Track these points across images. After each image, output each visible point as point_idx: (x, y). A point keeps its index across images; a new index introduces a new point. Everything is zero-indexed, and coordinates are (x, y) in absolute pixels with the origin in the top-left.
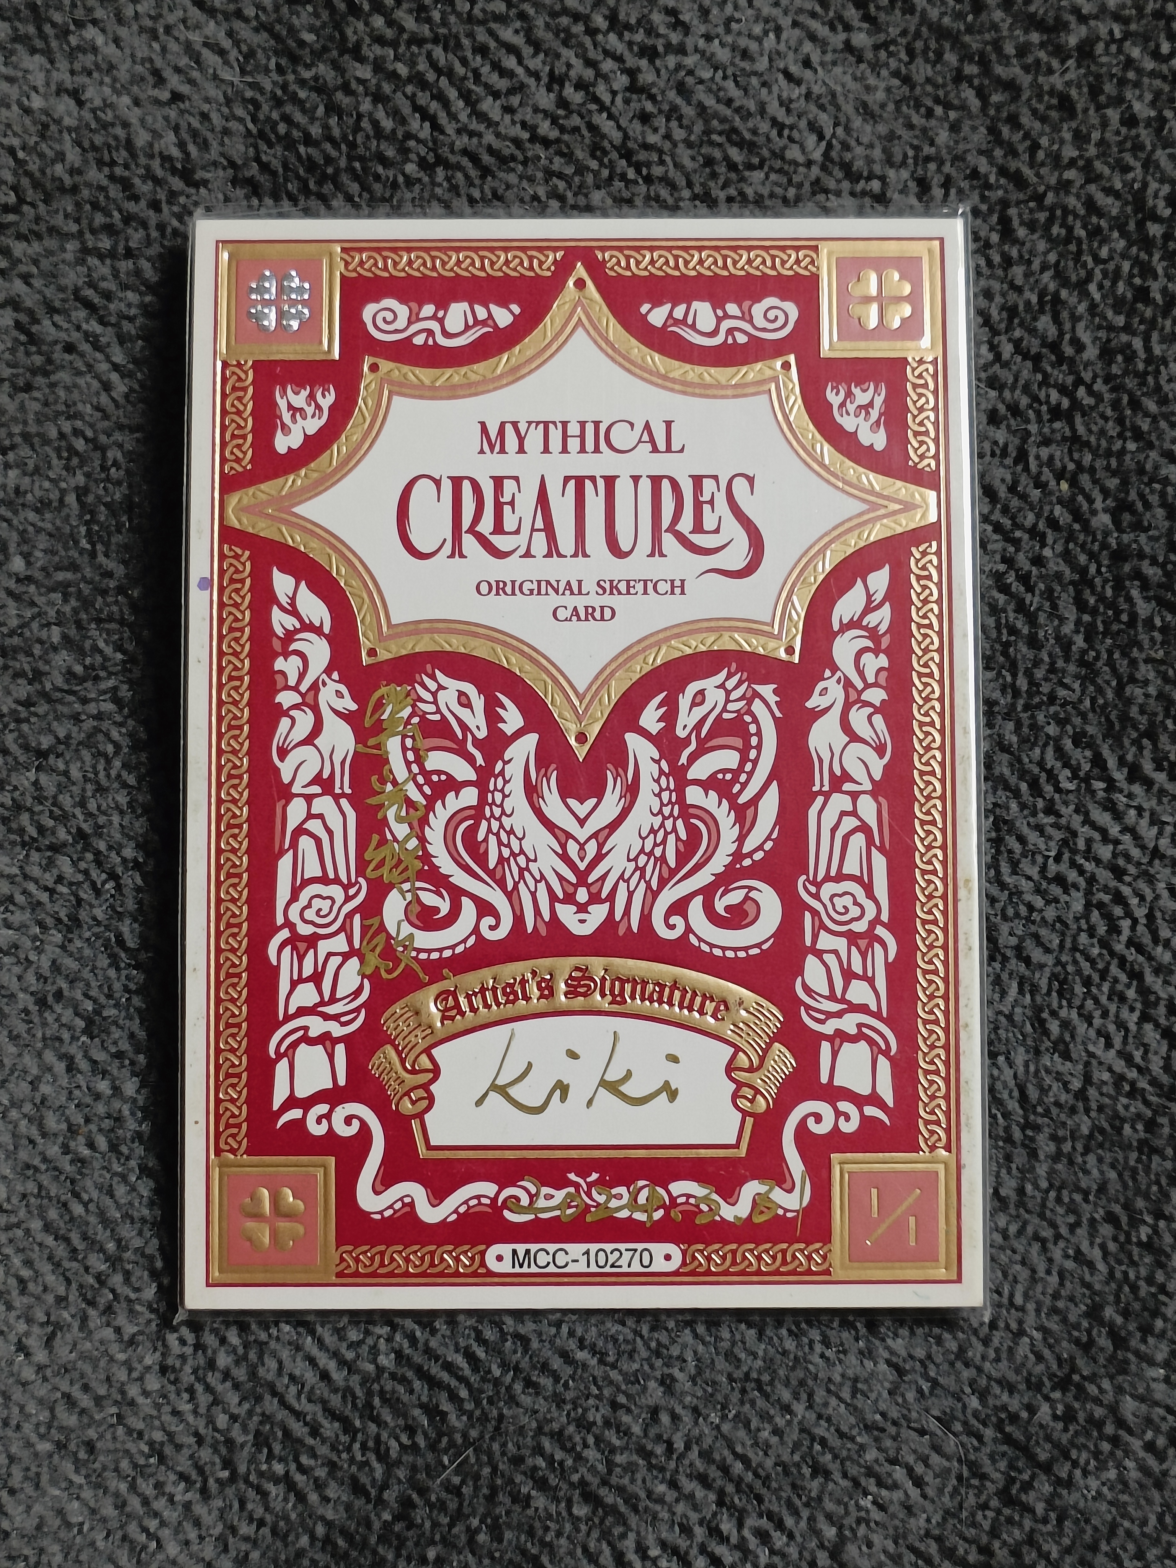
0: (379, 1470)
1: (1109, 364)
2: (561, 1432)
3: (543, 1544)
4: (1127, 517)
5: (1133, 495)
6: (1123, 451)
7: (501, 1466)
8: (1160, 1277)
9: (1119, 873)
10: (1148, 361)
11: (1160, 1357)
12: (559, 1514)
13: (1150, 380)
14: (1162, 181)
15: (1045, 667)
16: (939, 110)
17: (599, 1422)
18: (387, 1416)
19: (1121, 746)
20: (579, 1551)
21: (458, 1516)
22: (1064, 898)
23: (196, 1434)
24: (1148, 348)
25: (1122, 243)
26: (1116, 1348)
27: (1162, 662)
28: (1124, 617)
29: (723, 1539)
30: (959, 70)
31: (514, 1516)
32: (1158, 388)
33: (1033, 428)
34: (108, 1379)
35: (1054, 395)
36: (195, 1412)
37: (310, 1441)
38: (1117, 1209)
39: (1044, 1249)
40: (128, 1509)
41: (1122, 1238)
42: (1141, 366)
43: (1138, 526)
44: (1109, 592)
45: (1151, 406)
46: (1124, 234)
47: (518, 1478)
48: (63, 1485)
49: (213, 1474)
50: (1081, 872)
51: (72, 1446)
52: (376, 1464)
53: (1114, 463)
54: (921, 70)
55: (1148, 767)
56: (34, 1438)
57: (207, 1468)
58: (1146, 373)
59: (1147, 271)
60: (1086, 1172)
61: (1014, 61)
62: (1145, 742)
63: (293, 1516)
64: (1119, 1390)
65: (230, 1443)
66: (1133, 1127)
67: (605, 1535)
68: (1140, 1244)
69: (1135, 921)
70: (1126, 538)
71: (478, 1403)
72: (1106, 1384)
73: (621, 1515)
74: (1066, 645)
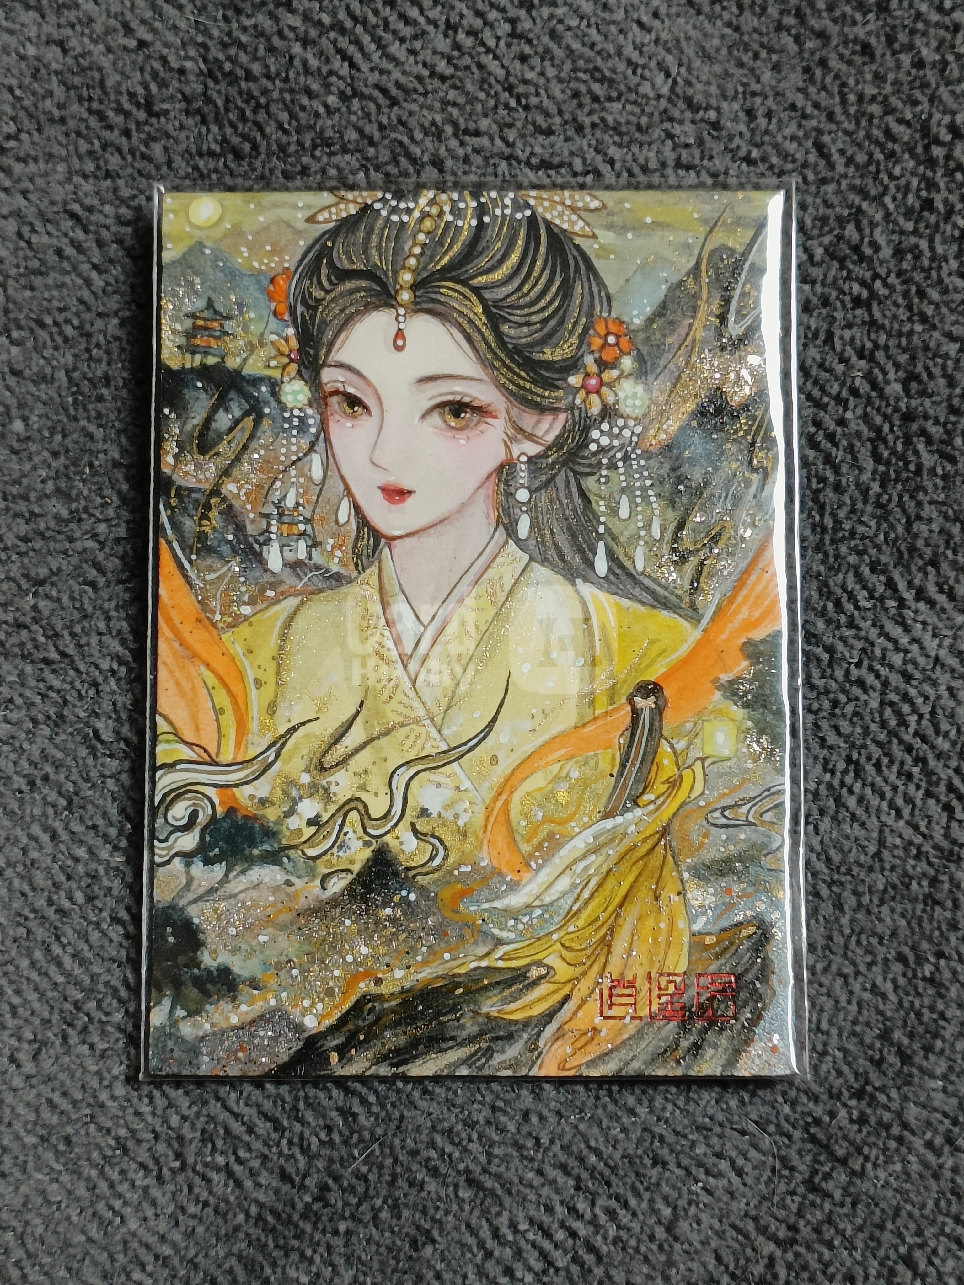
0: (302, 1161)
1: (901, 262)
2: (450, 1131)
3: (433, 1220)
4: (914, 386)
5: (919, 368)
6: (911, 333)
7: (401, 1157)
8: (940, 1006)
9: (908, 678)
10: (932, 259)
11: (939, 1071)
12: (447, 1196)
13: (934, 273)
14: (944, 113)
15: (846, 509)
16: (763, 54)
17: (482, 1122)
18: (309, 1116)
19: (910, 573)
20: (463, 1227)
21: (366, 1197)
22: (864, 697)
23: (154, 1131)
24: (932, 249)
25: (911, 164)
26: (903, 1064)
27: (944, 504)
28: (912, 467)
29: (580, 1217)
30: (779, 22)
31: (411, 1198)
32: (940, 281)
33: (839, 315)
34: (83, 1086)
35: (856, 288)
36: (154, 1114)
37: (246, 1138)
38: (906, 950)
39: (846, 983)
40: (97, 1191)
41: (910, 974)
42: (926, 263)
43: (923, 393)
44: (900, 447)
45: (935, 295)
46: (913, 155)
47: (415, 1167)
48: (46, 1170)
49: (167, 1164)
50: (878, 676)
51: (53, 1140)
52: (299, 1157)
53: (904, 341)
54: (749, 21)
55: (932, 589)
56: (22, 1133)
57: (162, 1160)
58: (931, 268)
59: (931, 185)
60: (880, 920)
61: (825, 14)
62: (929, 568)
63: (232, 1199)
64: (905, 1098)
65: (180, 1138)
66: (919, 884)
67: (485, 1213)
68: (924, 979)
69: (921, 716)
70: (914, 403)
71: (383, 1106)
72: (894, 1093)
73: (497, 1196)
74: (865, 492)
